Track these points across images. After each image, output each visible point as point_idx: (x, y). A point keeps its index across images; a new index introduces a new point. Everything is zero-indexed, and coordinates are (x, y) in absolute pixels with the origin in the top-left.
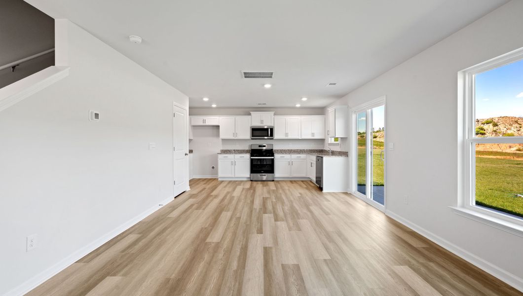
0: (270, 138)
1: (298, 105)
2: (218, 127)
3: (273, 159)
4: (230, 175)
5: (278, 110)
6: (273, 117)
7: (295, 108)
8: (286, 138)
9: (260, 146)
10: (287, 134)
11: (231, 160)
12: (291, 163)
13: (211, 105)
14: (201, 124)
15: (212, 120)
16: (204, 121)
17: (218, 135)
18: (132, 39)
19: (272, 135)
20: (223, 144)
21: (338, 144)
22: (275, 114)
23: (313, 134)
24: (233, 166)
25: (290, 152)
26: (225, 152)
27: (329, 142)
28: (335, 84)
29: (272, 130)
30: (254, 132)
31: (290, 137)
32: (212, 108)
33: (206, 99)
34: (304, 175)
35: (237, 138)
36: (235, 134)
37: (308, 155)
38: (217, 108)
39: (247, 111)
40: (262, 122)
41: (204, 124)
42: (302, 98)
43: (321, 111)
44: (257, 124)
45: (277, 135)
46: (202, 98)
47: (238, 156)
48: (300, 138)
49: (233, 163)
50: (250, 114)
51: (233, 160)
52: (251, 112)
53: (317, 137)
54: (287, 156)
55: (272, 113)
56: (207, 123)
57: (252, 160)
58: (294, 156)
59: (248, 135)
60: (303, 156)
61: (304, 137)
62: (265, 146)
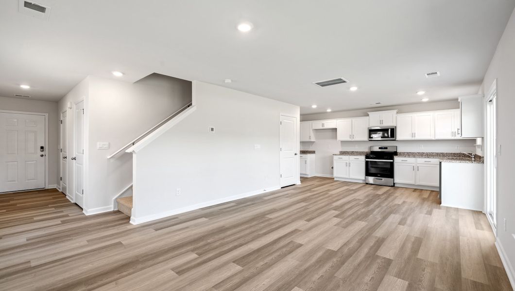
0: (391, 139)
2: (335, 130)
3: (393, 162)
4: (345, 176)
5: (400, 108)
6: (395, 115)
7: (421, 103)
8: (413, 139)
9: (380, 148)
10: (413, 135)
11: (346, 162)
12: (416, 169)
13: (326, 110)
14: (321, 127)
15: (330, 124)
16: (323, 125)
17: (336, 137)
18: (226, 81)
19: (393, 135)
20: (342, 146)
22: (397, 113)
23: (454, 133)
24: (348, 167)
25: (422, 155)
26: (343, 153)
29: (393, 130)
30: (372, 133)
31: (417, 137)
32: (327, 113)
33: (314, 106)
35: (353, 140)
36: (352, 136)
38: (332, 112)
39: (365, 112)
40: (381, 122)
41: (323, 128)
42: (417, 92)
44: (376, 125)
45: (399, 136)
46: (310, 106)
47: (352, 157)
48: (434, 139)
49: (348, 165)
50: (368, 115)
51: (348, 162)
52: (369, 113)
54: (411, 160)
55: (395, 111)
56: (326, 127)
57: (367, 162)
58: (421, 160)
59: (365, 137)
60: (433, 160)
61: (438, 137)
62: (386, 148)
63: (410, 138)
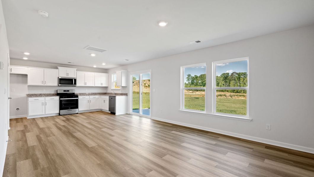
0: (74, 85)
1: (95, 66)
2: (26, 76)
3: (78, 99)
4: (41, 113)
5: (80, 68)
6: (76, 72)
7: (93, 68)
8: (85, 86)
9: (64, 91)
10: (85, 83)
11: (42, 102)
12: (89, 101)
15: (19, 70)
17: (26, 82)
19: (75, 83)
20: (28, 90)
21: (120, 89)
22: (77, 70)
23: (102, 84)
24: (44, 106)
27: (112, 89)
28: (128, 60)
29: (75, 80)
30: (61, 81)
31: (87, 85)
34: (98, 108)
35: (45, 85)
36: (44, 82)
37: (100, 96)
39: (55, 66)
40: (67, 74)
42: (102, 63)
43: (105, 71)
44: (64, 75)
45: (78, 84)
46: (23, 53)
48: (94, 86)
49: (45, 104)
50: (57, 68)
51: (44, 102)
52: (58, 67)
53: (104, 85)
54: (87, 97)
55: (75, 69)
57: (61, 101)
58: (92, 97)
59: (56, 83)
60: (97, 96)
61: (96, 85)
62: (68, 91)
63: (84, 85)
